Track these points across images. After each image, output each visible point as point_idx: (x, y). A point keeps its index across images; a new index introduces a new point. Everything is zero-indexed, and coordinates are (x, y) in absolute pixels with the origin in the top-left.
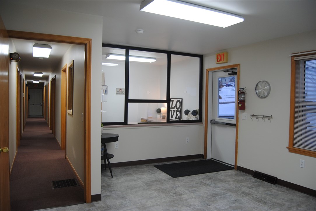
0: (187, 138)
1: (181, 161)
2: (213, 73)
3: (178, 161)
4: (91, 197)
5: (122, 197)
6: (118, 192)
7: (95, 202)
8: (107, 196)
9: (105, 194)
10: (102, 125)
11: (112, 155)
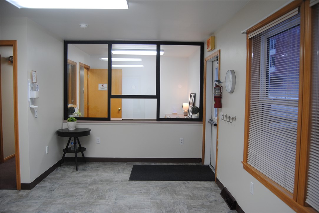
0: (180, 138)
1: (171, 164)
2: (213, 63)
3: (168, 163)
4: (20, 185)
5: (51, 190)
6: (56, 186)
7: (24, 191)
8: (42, 187)
9: (43, 185)
10: (75, 120)
11: (84, 149)
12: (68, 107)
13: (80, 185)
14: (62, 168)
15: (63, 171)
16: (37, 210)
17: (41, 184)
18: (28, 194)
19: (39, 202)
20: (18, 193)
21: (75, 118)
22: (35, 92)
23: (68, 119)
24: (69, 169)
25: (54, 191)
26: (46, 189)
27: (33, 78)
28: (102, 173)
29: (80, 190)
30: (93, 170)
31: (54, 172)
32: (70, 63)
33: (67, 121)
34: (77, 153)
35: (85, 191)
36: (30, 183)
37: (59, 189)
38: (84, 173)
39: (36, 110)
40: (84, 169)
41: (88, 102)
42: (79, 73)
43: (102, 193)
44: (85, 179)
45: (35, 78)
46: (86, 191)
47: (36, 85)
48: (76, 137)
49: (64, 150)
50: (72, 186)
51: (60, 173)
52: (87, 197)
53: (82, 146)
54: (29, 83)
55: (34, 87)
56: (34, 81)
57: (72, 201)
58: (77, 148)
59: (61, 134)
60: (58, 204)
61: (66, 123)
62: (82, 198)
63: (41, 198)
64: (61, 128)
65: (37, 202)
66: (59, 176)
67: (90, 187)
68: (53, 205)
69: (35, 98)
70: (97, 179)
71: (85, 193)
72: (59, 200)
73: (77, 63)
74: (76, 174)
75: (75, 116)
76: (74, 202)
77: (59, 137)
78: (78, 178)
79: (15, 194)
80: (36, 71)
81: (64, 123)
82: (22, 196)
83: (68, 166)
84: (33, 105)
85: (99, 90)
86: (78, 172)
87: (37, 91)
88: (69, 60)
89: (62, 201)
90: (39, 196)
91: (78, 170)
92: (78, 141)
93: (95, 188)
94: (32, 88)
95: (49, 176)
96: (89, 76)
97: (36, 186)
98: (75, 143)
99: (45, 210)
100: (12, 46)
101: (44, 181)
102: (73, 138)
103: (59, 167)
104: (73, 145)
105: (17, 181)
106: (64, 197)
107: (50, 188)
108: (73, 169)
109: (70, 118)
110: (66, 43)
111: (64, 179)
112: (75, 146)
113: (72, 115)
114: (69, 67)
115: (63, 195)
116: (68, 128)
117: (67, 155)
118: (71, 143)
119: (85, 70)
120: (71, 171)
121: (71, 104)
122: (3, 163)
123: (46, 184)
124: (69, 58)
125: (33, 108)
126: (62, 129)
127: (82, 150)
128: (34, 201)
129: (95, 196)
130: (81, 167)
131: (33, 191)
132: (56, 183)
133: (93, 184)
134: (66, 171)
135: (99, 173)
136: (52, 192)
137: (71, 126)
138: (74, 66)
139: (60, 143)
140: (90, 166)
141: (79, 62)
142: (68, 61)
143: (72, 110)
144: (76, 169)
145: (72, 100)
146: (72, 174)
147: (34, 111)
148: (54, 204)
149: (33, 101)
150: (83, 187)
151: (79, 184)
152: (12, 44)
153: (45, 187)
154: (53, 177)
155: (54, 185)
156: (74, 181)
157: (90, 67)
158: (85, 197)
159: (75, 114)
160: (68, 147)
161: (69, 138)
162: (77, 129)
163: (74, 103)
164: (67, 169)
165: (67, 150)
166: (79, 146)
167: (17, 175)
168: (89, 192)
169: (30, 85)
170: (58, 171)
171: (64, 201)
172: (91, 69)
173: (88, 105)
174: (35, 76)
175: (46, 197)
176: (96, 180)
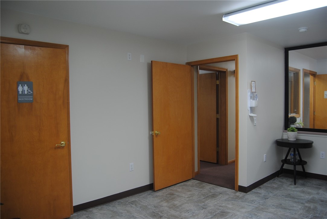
4: (238, 187)
5: (265, 198)
6: (271, 195)
7: (241, 192)
8: (257, 193)
9: (259, 191)
10: (296, 130)
11: (305, 163)
12: (289, 117)
13: (296, 200)
14: (279, 179)
15: (281, 182)
16: (249, 213)
17: (256, 190)
18: (243, 197)
19: (252, 206)
20: (235, 193)
21: (296, 128)
22: (254, 101)
23: (288, 129)
24: (287, 181)
25: (268, 199)
26: (260, 195)
27: (252, 88)
28: (324, 193)
29: (295, 205)
30: (313, 187)
31: (271, 181)
32: (292, 71)
33: (287, 131)
34: (296, 166)
35: (300, 207)
36: (246, 186)
37: (273, 199)
38: (302, 189)
39: (255, 118)
40: (303, 184)
41: (314, 112)
42: (303, 80)
43: (319, 214)
44: (302, 195)
45: (254, 88)
46: (302, 207)
47: (255, 94)
48: (297, 149)
49: (282, 161)
50: (287, 199)
51: (276, 183)
52: (301, 214)
53: (303, 159)
54: (248, 93)
55: (253, 96)
56: (254, 90)
57: (284, 213)
58: (297, 161)
59: (280, 144)
60: (270, 212)
61: (286, 133)
62: (296, 214)
63: (255, 203)
64: (280, 138)
65: (250, 206)
66: (275, 186)
67: (306, 205)
68: (264, 213)
69: (254, 107)
70: (317, 198)
71: (300, 209)
72: (271, 209)
73: (300, 70)
74: (294, 187)
75: (297, 126)
76: (286, 214)
77: (279, 147)
78: (295, 192)
79: (232, 194)
80: (255, 82)
81: (284, 133)
82: (238, 197)
83: (287, 178)
84: (252, 113)
85: (325, 98)
86: (296, 186)
87: (256, 100)
88: (291, 67)
89: (274, 211)
90: (253, 201)
91: (296, 184)
92: (298, 153)
93: (312, 207)
94: (251, 97)
95: (265, 184)
96: (315, 82)
97: (252, 190)
98: (294, 155)
99: (256, 215)
100: (234, 60)
101: (260, 187)
102: (292, 149)
103: (277, 177)
104: (293, 157)
105: (235, 182)
106: (277, 208)
107: (264, 196)
108: (291, 182)
109: (290, 128)
110: (287, 50)
111: (279, 190)
112: (295, 158)
113: (293, 125)
114: (291, 75)
115: (276, 205)
116: (287, 138)
117: (286, 166)
118: (291, 154)
119: (311, 76)
120: (289, 183)
121: (293, 113)
122: (227, 165)
123: (262, 191)
124: (291, 65)
125: (252, 116)
126: (282, 139)
127: (303, 163)
128: (248, 204)
129: (310, 215)
130: (300, 181)
131: (249, 195)
132: (271, 192)
133: (311, 202)
134: (283, 182)
135: (321, 191)
136: (265, 200)
137: (291, 136)
138: (296, 73)
139: (279, 153)
140: (311, 182)
141: (303, 69)
142: (289, 69)
143: (294, 120)
144: (294, 182)
145: (294, 109)
146: (289, 187)
147: (253, 119)
148: (266, 211)
149: (252, 109)
150: (299, 203)
151: (294, 198)
152: (234, 58)
153: (260, 193)
154: (269, 185)
155: (269, 194)
156: (290, 194)
157: (316, 73)
158: (300, 213)
159: (297, 124)
160: (287, 158)
161: (288, 148)
162: (297, 140)
163: (297, 112)
164: (284, 180)
165: (285, 161)
166: (299, 159)
167: (236, 177)
168: (305, 209)
169: (249, 94)
170: (275, 181)
171: (276, 211)
172: (318, 75)
173: (314, 115)
174: (255, 86)
175: (259, 203)
176: (315, 198)
